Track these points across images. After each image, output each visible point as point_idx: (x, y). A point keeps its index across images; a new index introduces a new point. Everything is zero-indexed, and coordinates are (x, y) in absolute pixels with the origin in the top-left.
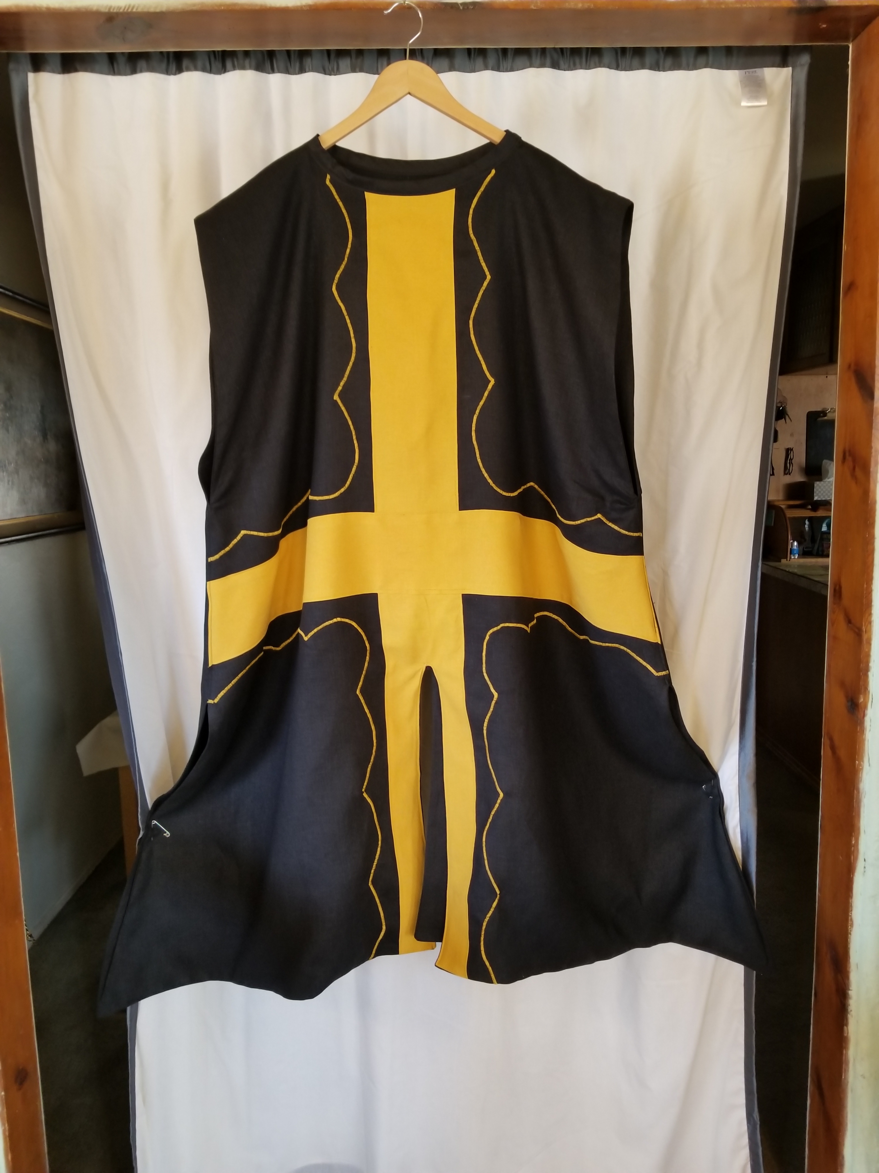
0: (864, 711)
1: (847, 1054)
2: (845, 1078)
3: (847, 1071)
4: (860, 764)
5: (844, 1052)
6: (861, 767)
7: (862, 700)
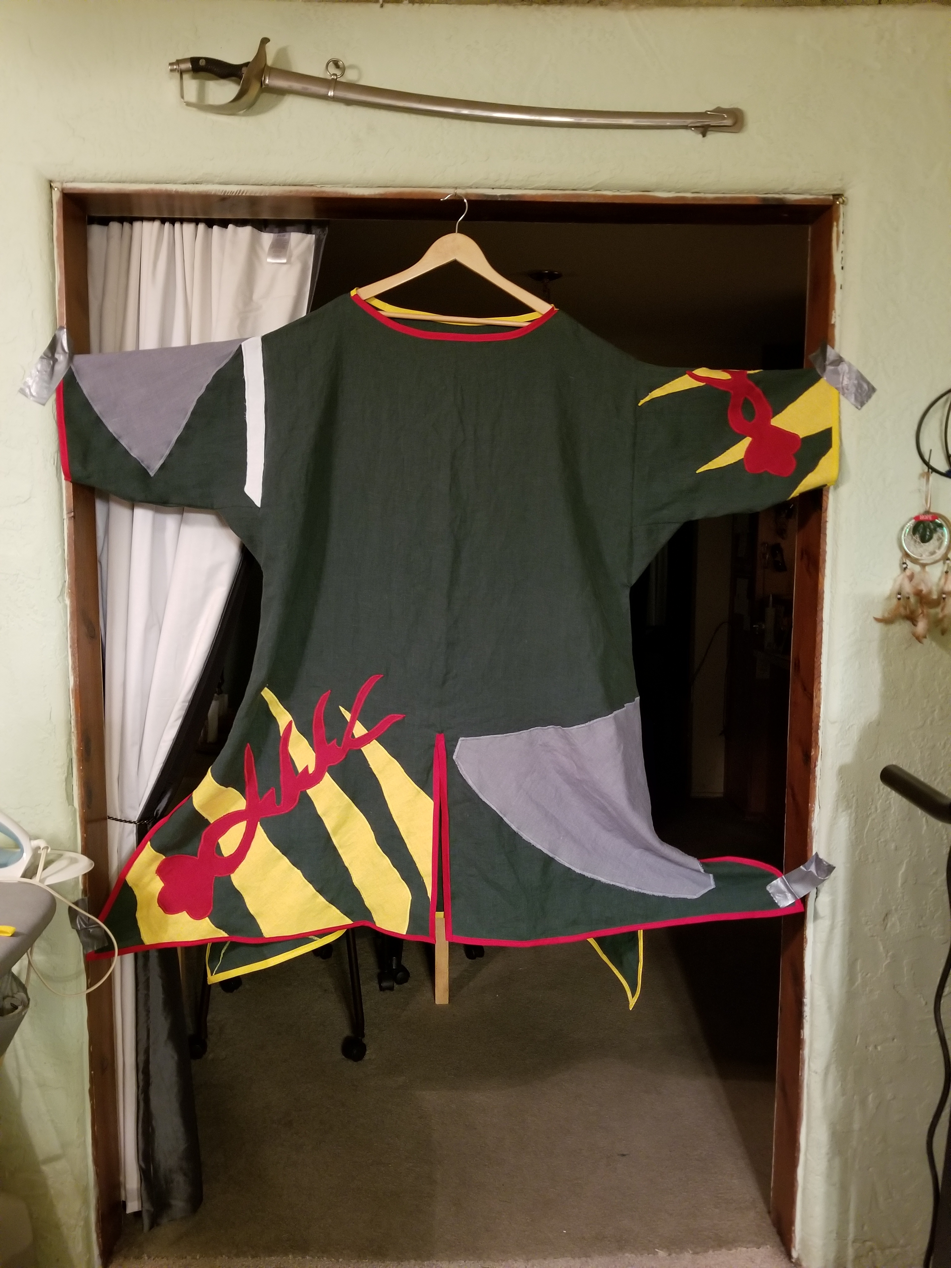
0: (815, 763)
1: (803, 1054)
2: (801, 1075)
3: (803, 1069)
4: (812, 807)
5: (801, 1052)
6: (813, 809)
7: (813, 753)
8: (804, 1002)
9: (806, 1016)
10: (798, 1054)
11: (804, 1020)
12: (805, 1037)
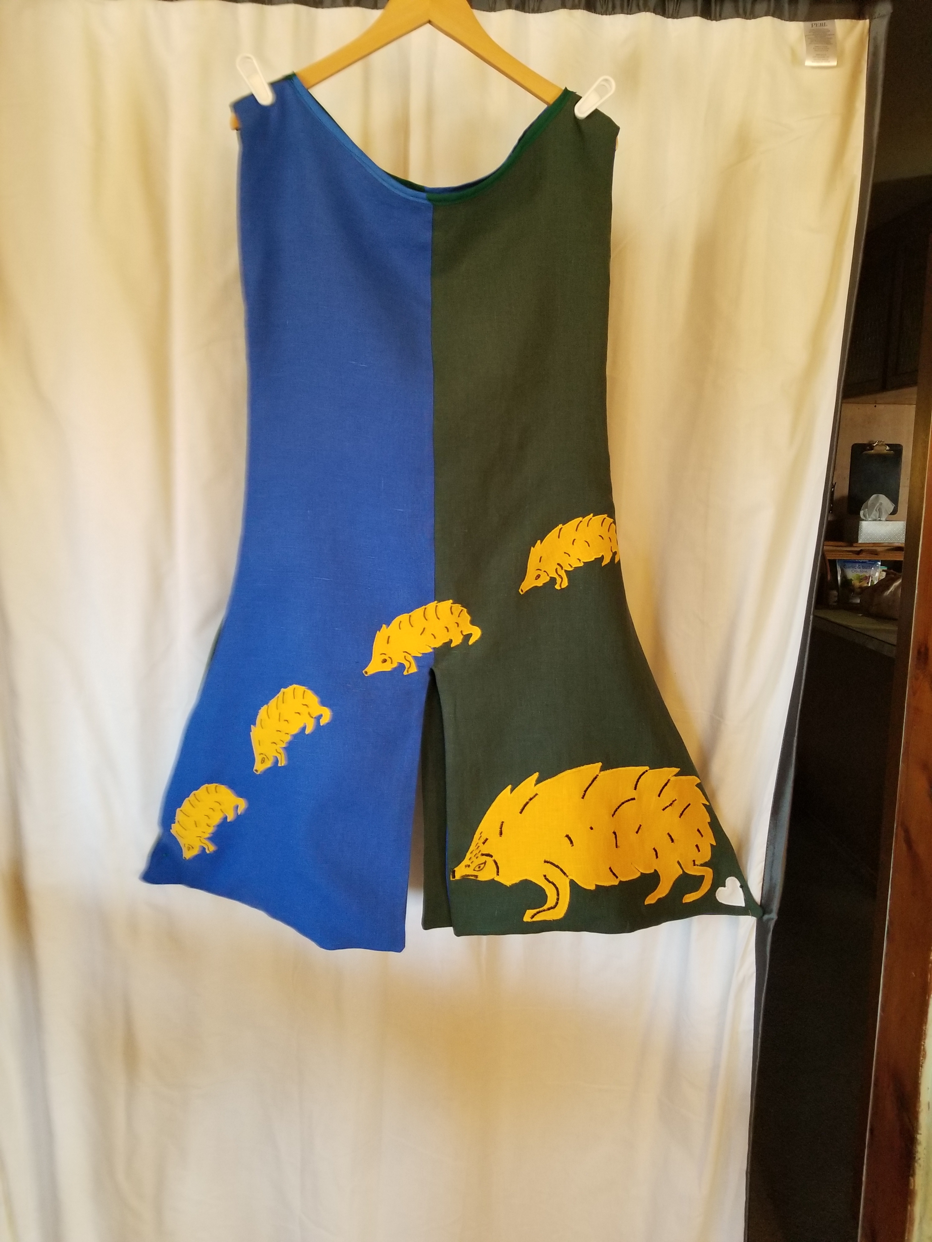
1: (912, 1210)
3: (911, 1232)
5: (909, 1207)
8: (917, 1139)
9: (919, 1159)
10: (905, 1209)
11: (916, 1164)
12: (916, 1188)
